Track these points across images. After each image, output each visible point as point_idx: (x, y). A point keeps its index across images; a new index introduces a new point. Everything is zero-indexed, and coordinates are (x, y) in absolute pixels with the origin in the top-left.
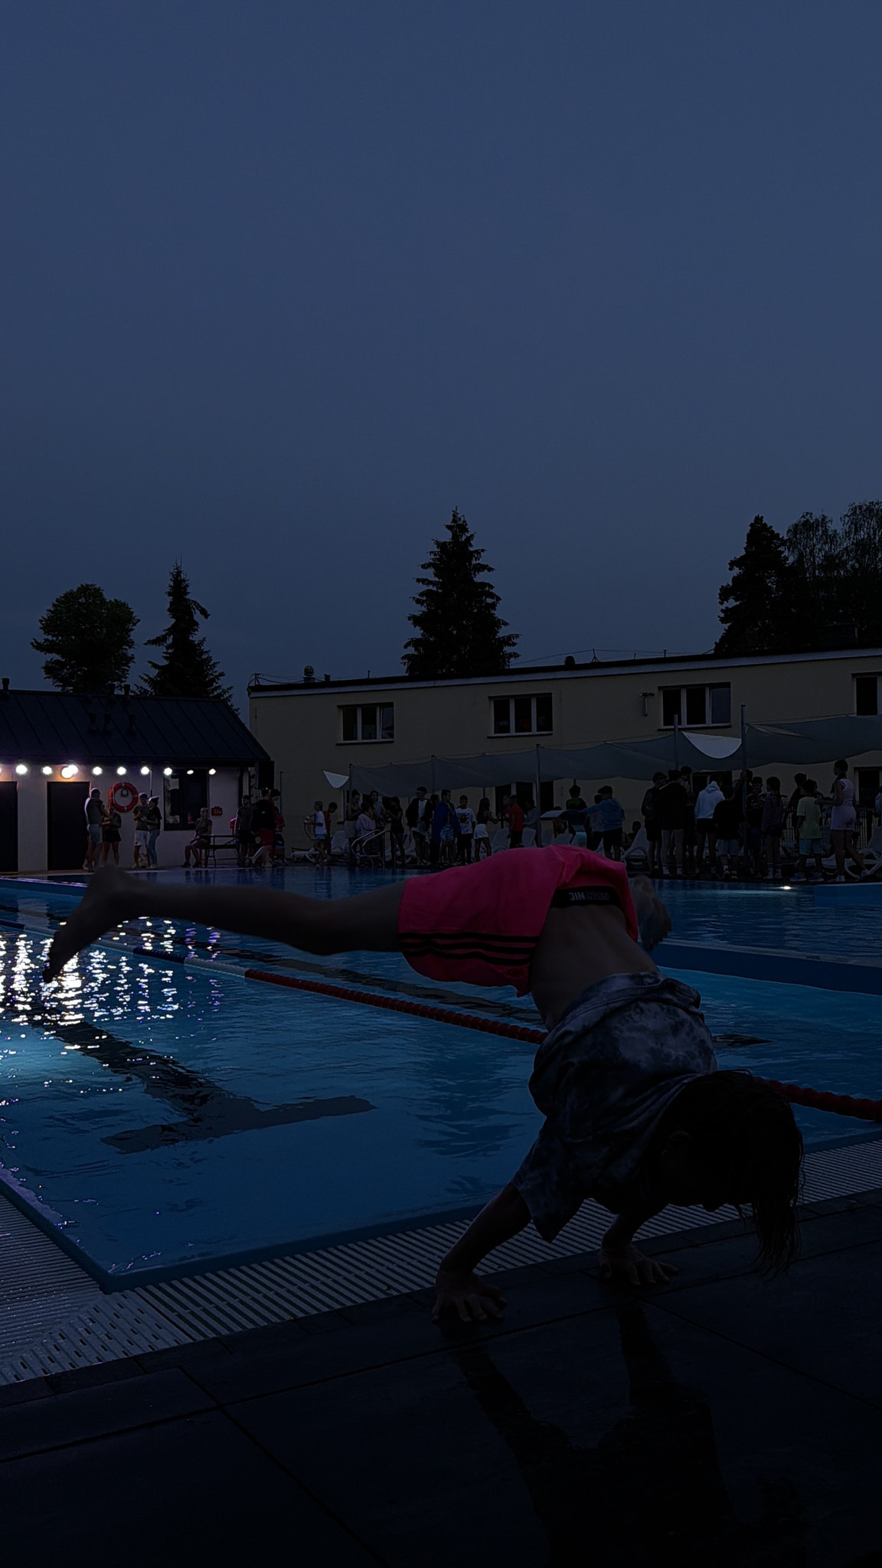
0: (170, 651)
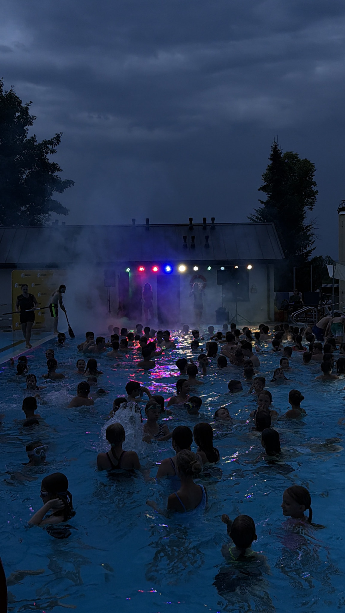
0: (271, 193)
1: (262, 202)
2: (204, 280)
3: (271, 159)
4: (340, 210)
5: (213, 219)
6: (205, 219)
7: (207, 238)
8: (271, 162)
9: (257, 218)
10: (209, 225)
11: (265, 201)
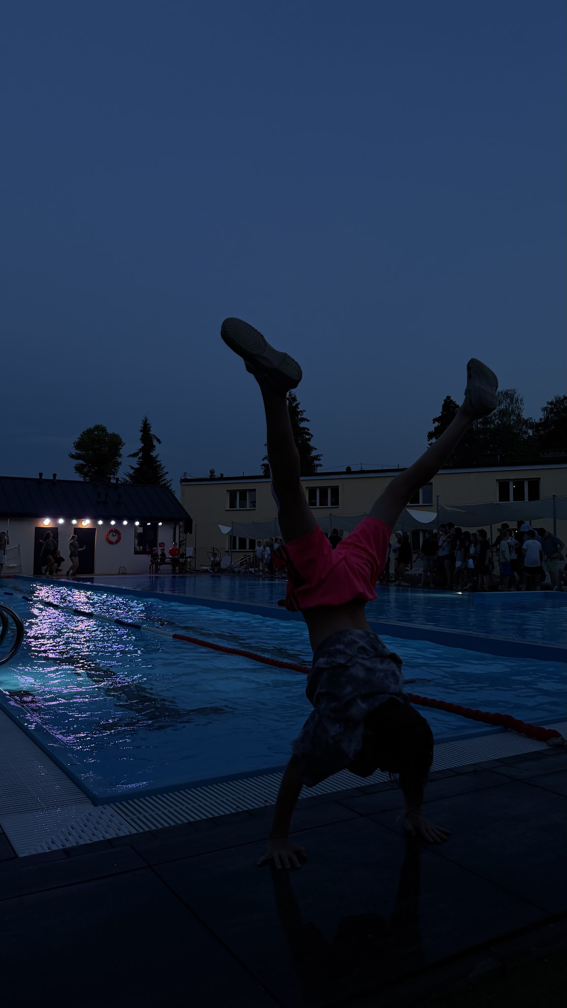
0: (140, 460)
1: (133, 468)
2: (119, 534)
3: (141, 431)
4: (182, 481)
7: (120, 496)
8: (142, 433)
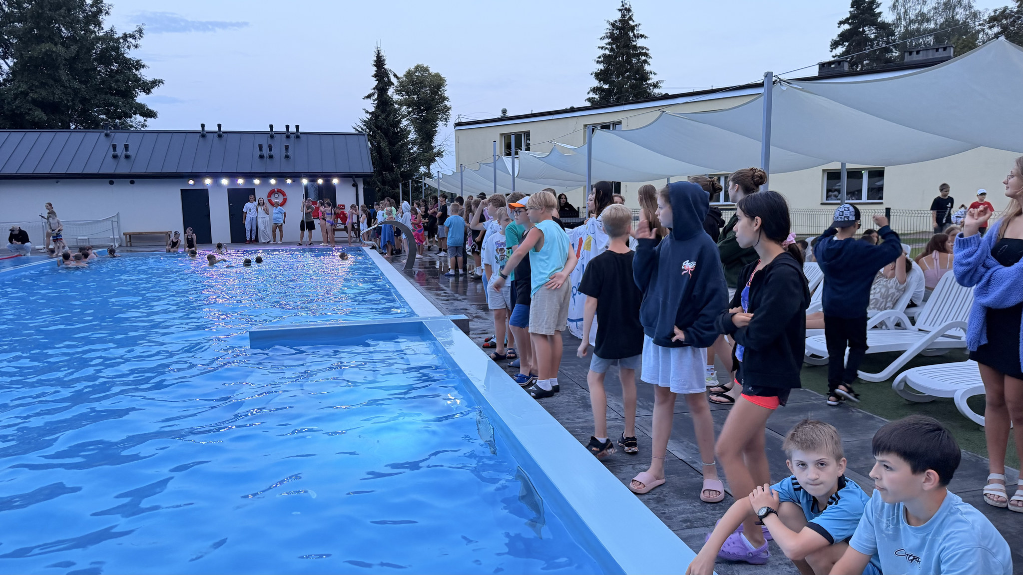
0: (376, 102)
2: (284, 194)
3: (375, 65)
4: (457, 125)
5: (297, 127)
6: (287, 127)
7: (287, 147)
8: (375, 69)
9: (362, 129)
10: (293, 133)
11: (370, 111)
